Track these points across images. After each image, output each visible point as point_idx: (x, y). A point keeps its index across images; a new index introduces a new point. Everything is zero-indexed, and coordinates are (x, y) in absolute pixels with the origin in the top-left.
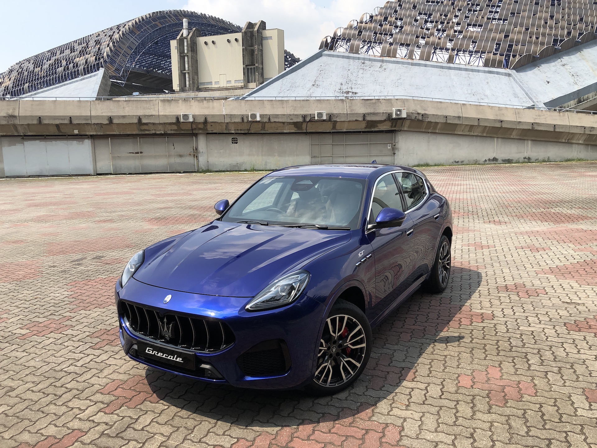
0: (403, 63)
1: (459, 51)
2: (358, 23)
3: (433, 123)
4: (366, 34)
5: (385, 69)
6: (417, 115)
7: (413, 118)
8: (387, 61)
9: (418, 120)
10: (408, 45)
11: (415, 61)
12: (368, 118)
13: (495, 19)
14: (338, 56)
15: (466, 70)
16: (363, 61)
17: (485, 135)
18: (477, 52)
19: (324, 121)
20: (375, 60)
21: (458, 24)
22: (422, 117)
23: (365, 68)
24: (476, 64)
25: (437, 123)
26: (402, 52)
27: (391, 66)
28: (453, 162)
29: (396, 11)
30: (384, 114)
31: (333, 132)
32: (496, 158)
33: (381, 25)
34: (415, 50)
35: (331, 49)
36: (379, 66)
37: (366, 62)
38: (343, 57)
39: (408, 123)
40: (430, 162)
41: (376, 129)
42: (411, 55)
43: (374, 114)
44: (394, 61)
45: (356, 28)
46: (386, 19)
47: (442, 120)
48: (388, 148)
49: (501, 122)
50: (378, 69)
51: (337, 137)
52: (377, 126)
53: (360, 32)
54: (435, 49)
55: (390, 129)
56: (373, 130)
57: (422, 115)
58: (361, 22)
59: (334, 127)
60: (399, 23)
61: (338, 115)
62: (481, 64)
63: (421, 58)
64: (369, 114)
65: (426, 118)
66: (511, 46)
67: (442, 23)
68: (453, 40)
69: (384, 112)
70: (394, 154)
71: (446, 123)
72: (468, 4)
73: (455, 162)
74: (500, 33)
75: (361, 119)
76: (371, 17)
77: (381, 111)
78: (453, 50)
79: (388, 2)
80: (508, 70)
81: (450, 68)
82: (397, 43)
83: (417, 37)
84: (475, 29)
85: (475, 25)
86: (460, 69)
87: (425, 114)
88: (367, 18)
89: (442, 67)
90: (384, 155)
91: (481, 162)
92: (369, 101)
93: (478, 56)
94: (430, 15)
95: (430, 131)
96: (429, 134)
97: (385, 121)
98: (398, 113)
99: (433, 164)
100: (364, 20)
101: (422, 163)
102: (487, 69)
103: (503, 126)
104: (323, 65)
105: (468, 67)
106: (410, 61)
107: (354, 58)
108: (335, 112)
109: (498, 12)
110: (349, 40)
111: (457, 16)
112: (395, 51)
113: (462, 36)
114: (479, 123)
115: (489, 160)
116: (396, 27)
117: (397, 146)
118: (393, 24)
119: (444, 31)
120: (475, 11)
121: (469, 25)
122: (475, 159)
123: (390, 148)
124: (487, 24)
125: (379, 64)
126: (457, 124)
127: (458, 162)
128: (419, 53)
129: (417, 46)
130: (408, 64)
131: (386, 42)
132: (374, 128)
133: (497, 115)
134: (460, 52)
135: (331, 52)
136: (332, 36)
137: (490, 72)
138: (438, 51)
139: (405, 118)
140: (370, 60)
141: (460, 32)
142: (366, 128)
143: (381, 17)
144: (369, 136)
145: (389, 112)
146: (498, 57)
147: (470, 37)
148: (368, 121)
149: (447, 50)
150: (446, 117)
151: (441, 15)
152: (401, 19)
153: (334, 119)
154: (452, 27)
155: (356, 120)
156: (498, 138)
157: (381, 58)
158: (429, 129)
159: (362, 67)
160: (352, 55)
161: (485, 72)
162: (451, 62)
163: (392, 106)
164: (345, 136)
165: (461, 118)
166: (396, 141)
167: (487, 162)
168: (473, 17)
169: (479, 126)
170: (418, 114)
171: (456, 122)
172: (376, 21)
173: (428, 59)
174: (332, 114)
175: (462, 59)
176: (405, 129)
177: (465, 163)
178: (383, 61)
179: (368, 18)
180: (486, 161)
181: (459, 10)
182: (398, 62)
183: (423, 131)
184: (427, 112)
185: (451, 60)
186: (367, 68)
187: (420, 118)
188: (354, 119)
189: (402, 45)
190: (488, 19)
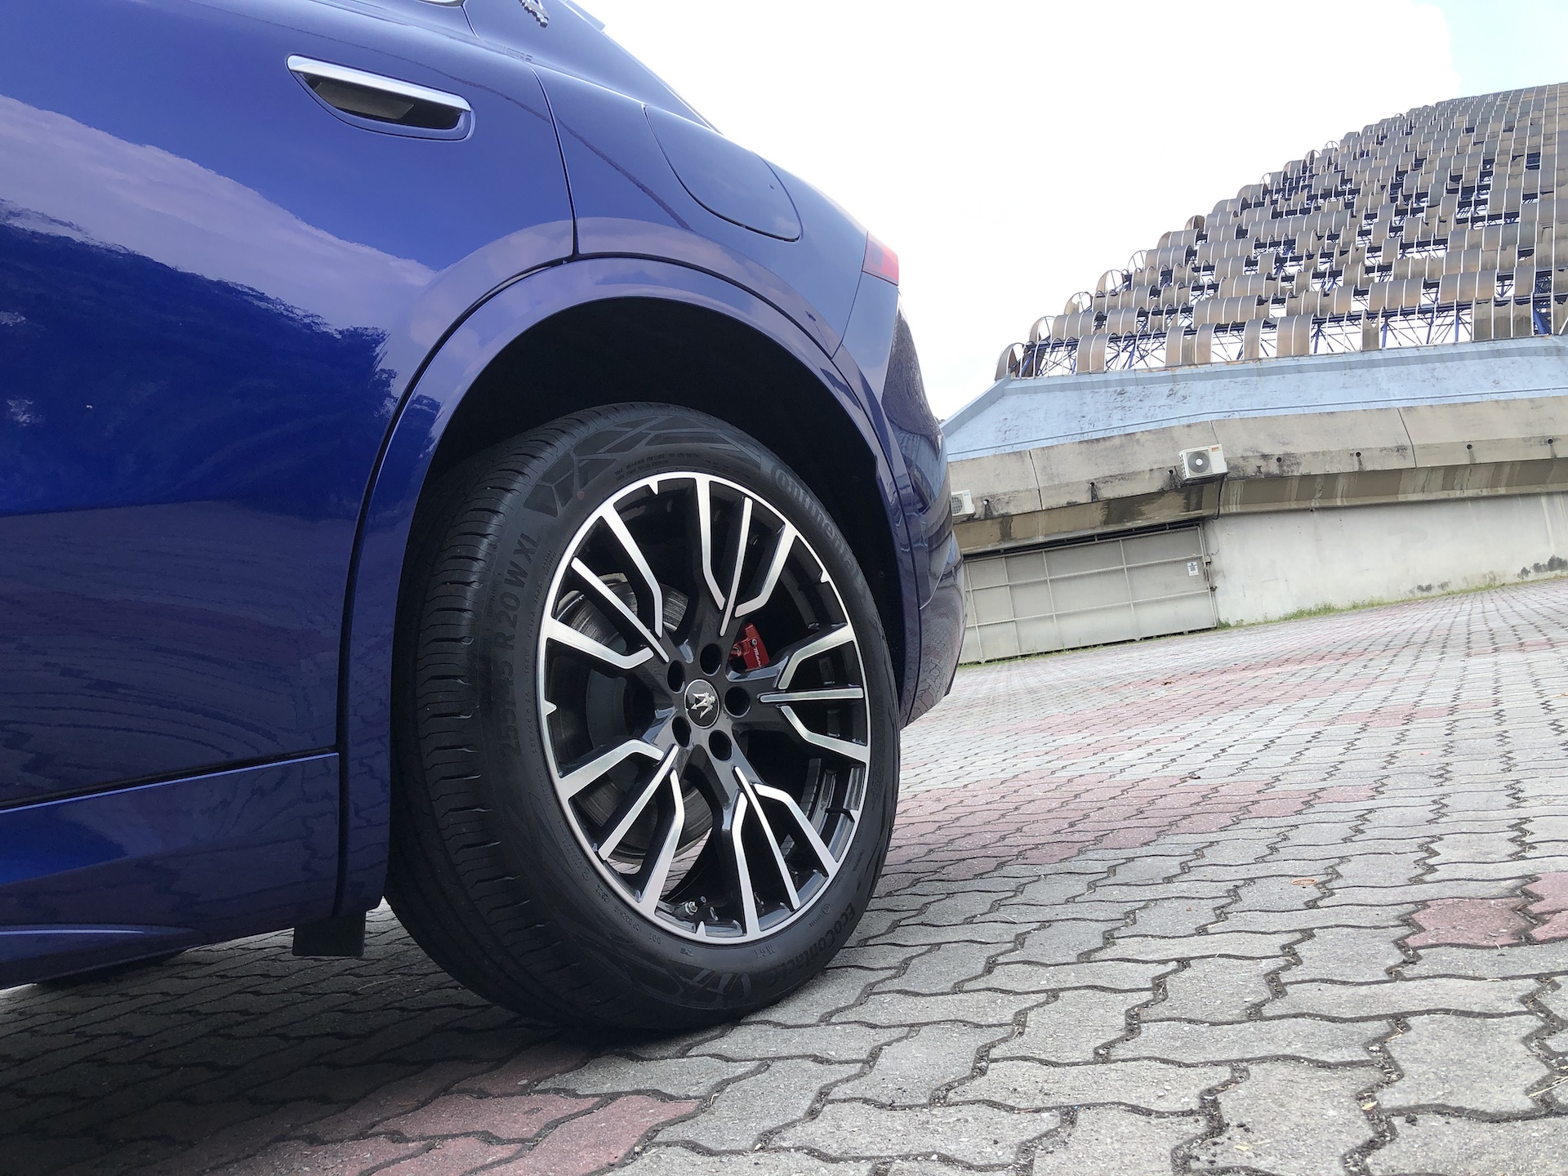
0: (1233, 374)
1: (1388, 315)
2: (1091, 297)
3: (1319, 480)
4: (1118, 323)
5: (1185, 398)
6: (1261, 463)
7: (1251, 471)
8: (1185, 378)
9: (1270, 477)
10: (1238, 327)
11: (1265, 365)
12: (1107, 493)
13: (1482, 219)
14: (1049, 389)
15: (1423, 360)
16: (1119, 389)
17: (1502, 491)
18: (1443, 309)
19: (970, 518)
20: (1152, 381)
21: (1373, 250)
22: (1281, 466)
23: (1127, 404)
24: (1451, 339)
25: (1331, 478)
26: (1226, 348)
27: (1199, 387)
28: (1412, 592)
29: (1191, 253)
30: (1156, 474)
31: (1007, 551)
32: (1559, 560)
33: (1155, 292)
34: (1262, 336)
35: (1028, 373)
36: (1167, 393)
37: (1129, 389)
38: (1063, 387)
39: (1236, 490)
40: (1337, 601)
41: (1140, 523)
42: (1250, 352)
43: (1122, 477)
44: (1206, 373)
45: (1087, 311)
46: (1167, 275)
47: (1350, 466)
48: (1191, 573)
49: (1550, 441)
50: (1163, 401)
51: (1020, 563)
52: (1142, 514)
53: (1101, 319)
54: (1319, 322)
55: (1183, 515)
56: (1129, 525)
57: (1279, 460)
58: (1101, 295)
59: (1006, 535)
60: (1206, 279)
61: (1011, 497)
62: (1464, 336)
63: (1283, 353)
64: (1107, 480)
65: (1294, 468)
66: (1543, 275)
67: (1327, 255)
68: (1366, 292)
69: (1155, 467)
70: (1213, 589)
71: (1361, 474)
72: (1394, 200)
73: (1420, 588)
74: (1504, 249)
75: (1084, 497)
76: (1127, 278)
77: (1145, 466)
78: (1371, 316)
79: (1166, 236)
80: (1551, 337)
81: (1372, 364)
82: (1204, 327)
83: (1261, 302)
84: (1424, 254)
85: (1422, 244)
86: (1402, 361)
87: (1288, 455)
88: (1115, 282)
89: (1349, 366)
90: (1182, 598)
91: (1510, 578)
92: (1102, 442)
93: (1448, 320)
94: (1290, 244)
95: (1314, 504)
96: (1316, 515)
97: (1161, 493)
98: (1199, 462)
99: (1347, 604)
100: (1109, 287)
101: (1309, 605)
102: (1484, 347)
103: (1560, 455)
104: (1009, 417)
105: (1423, 352)
106: (1251, 365)
107: (1093, 386)
108: (999, 488)
109: (1485, 202)
110: (1073, 344)
111: (1368, 233)
112: (1206, 348)
113: (1391, 279)
114: (1472, 456)
115: (1537, 567)
116: (1199, 288)
117: (1216, 564)
118: (1189, 283)
119: (1335, 274)
120: (1415, 211)
121: (1405, 247)
122: (1485, 571)
123: (1196, 572)
124: (1459, 234)
125: (1165, 389)
126: (1400, 471)
127: (1429, 588)
128: (1275, 343)
129: (1265, 322)
130: (1249, 373)
131: (1176, 328)
132: (1132, 519)
133: (1529, 424)
134: (1393, 318)
135: (1030, 382)
136: (1026, 341)
137: (1498, 354)
138: (1328, 328)
139: (1223, 476)
140: (1137, 382)
141: (1385, 268)
142: (1106, 523)
143: (1152, 274)
144: (1121, 546)
145: (1170, 464)
146: (1512, 310)
147: (1417, 275)
148: (1109, 502)
149: (1353, 318)
150: (1358, 454)
151: (1320, 238)
152: (1209, 268)
153: (1001, 510)
154: (1358, 260)
155: (1071, 505)
156: (1550, 494)
157: (1169, 373)
158: (1310, 498)
159: (1119, 404)
160: (1086, 379)
161: (1481, 355)
162: (1371, 347)
163: (1177, 446)
164: (1044, 558)
165: (1410, 451)
166: (1212, 550)
167: (1532, 576)
168: (1414, 228)
169: (1474, 466)
170: (1265, 457)
171: (1395, 463)
172: (1140, 284)
173: (1303, 352)
174: (993, 497)
175: (1406, 334)
176: (1234, 509)
177: (1452, 588)
178: (1174, 379)
179: (1119, 281)
180: (1525, 571)
181: (1370, 217)
182: (1217, 375)
183: (1294, 506)
184: (1290, 449)
185: (1370, 341)
186: (1134, 403)
187: (1274, 468)
188: (1063, 502)
189: (1221, 328)
190: (1459, 221)
